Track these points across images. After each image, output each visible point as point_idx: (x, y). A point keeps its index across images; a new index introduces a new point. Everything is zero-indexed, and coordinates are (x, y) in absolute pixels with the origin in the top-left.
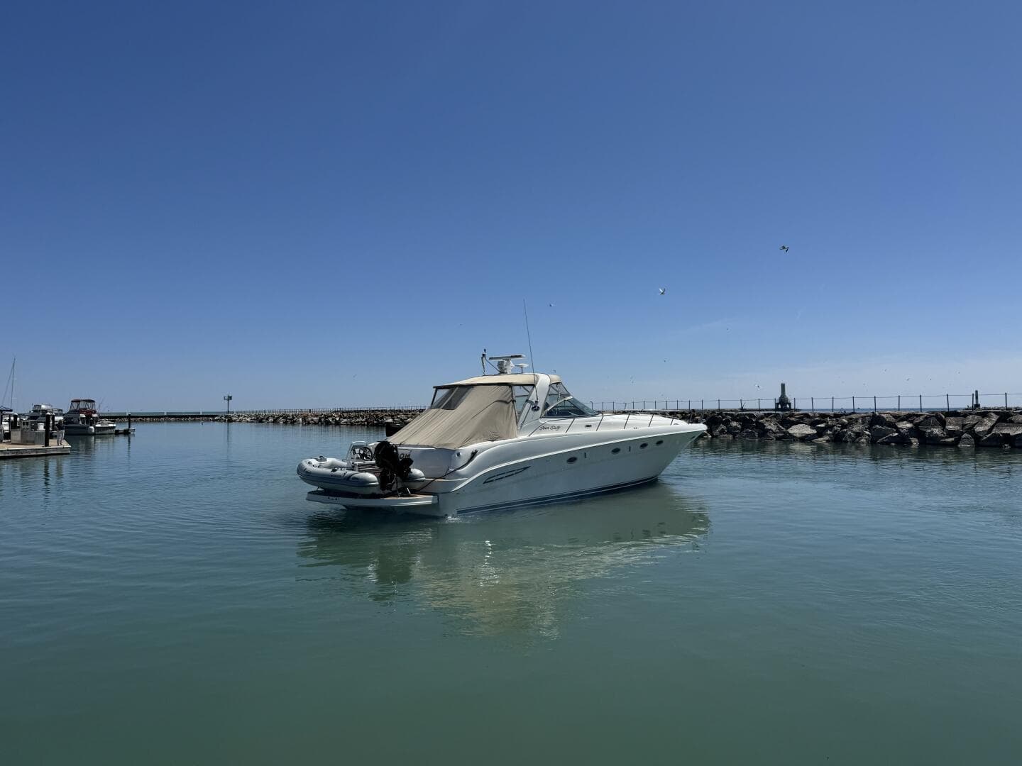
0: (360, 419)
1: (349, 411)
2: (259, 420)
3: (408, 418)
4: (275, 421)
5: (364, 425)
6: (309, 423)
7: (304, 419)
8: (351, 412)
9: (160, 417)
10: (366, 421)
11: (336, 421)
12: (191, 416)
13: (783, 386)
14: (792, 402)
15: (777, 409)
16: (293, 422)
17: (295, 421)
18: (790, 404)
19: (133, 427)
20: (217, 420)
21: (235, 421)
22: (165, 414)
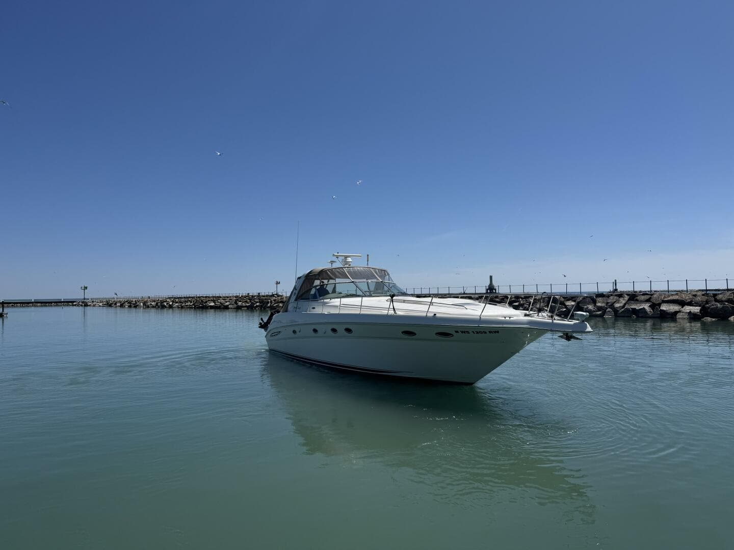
0: (189, 303)
1: (180, 298)
2: (109, 304)
3: (227, 302)
4: (122, 306)
5: (192, 308)
6: (148, 307)
7: (145, 303)
8: (182, 298)
9: (28, 303)
10: (193, 305)
11: (170, 305)
12: (54, 302)
13: (491, 277)
14: (497, 288)
15: (487, 293)
16: (136, 306)
17: (138, 305)
18: (495, 290)
19: (6, 310)
20: (75, 305)
21: (90, 305)
22: (33, 301)
